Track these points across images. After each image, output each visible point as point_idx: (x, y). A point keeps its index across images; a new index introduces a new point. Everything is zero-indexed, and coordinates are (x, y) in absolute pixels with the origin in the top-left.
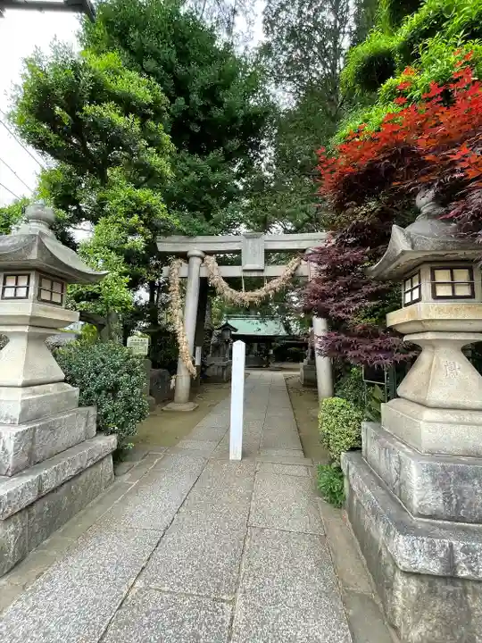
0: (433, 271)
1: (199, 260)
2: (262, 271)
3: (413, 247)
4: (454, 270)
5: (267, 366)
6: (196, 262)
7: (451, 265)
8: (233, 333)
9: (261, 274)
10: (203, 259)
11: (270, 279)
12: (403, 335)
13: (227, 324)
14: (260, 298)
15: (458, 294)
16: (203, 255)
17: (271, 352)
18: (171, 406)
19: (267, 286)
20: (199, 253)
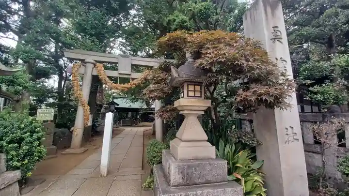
0: (188, 85)
1: (92, 66)
2: (130, 75)
3: (179, 75)
4: (196, 86)
5: (136, 125)
6: (90, 66)
7: (195, 83)
8: (116, 106)
9: (129, 77)
10: (95, 65)
11: (133, 79)
12: (180, 111)
13: (113, 102)
14: (128, 88)
15: (196, 95)
16: (94, 62)
17: (138, 117)
18: (68, 151)
19: (132, 82)
20: (93, 61)
